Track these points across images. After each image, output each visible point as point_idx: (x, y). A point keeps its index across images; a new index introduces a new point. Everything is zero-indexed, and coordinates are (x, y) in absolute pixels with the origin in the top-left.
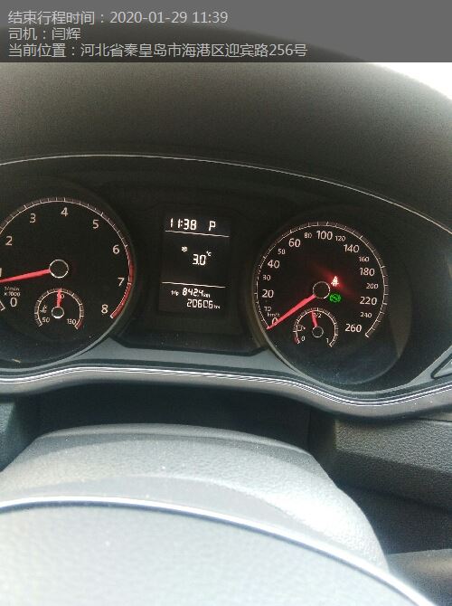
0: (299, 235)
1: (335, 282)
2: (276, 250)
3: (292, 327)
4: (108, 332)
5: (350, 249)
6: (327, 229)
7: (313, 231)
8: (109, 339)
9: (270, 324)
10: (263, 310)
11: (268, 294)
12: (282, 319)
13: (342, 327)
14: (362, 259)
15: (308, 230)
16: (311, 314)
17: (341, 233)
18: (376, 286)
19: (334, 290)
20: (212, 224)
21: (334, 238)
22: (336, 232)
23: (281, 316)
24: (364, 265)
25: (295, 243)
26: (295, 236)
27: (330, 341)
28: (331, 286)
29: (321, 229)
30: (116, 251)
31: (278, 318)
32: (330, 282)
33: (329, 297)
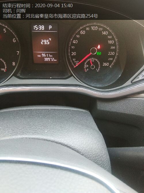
0: (84, 29)
1: (99, 47)
2: (76, 36)
3: (83, 66)
4: (13, 73)
5: (104, 33)
6: (95, 26)
7: (90, 27)
8: (13, 77)
9: (75, 65)
10: (72, 60)
11: (74, 54)
12: (80, 63)
13: (102, 64)
14: (109, 37)
15: (88, 27)
16: (90, 60)
17: (101, 27)
18: (114, 48)
19: (98, 50)
20: (50, 27)
21: (98, 29)
22: (99, 27)
23: (79, 62)
24: (110, 39)
25: (83, 33)
26: (83, 29)
27: (97, 70)
28: (97, 49)
29: (93, 26)
30: (14, 41)
31: (78, 63)
32: (97, 47)
33: (97, 53)
